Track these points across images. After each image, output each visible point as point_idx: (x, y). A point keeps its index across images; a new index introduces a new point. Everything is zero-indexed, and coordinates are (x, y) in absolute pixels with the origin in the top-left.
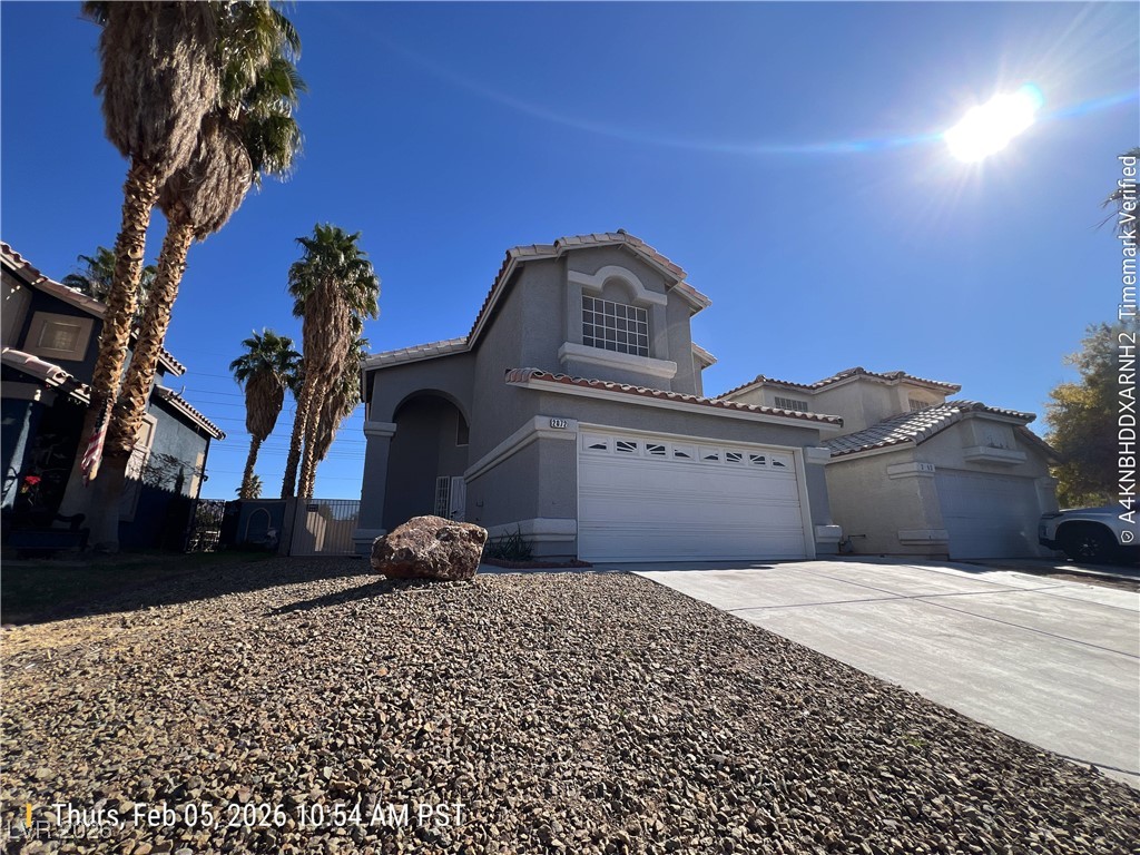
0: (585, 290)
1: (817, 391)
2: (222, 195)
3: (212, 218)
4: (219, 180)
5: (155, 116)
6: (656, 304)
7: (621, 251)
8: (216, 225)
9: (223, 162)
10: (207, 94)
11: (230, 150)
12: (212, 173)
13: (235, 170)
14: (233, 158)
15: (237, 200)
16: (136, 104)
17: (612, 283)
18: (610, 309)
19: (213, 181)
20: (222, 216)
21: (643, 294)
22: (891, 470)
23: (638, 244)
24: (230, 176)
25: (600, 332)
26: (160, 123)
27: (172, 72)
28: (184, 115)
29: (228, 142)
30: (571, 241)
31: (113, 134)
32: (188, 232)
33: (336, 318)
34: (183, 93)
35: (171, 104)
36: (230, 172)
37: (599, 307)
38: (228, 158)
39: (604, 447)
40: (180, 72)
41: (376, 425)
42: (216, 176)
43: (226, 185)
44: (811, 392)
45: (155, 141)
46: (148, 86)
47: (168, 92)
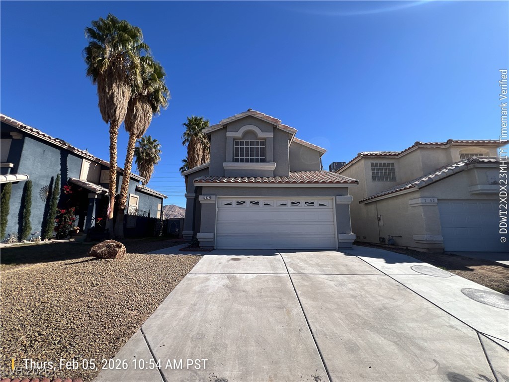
0: (234, 139)
1: (399, 156)
2: (143, 122)
3: (141, 131)
4: (141, 118)
5: (111, 109)
6: (268, 137)
7: (250, 119)
8: (142, 133)
9: (142, 111)
10: (125, 96)
11: (143, 107)
12: (138, 117)
13: (146, 113)
14: (145, 109)
15: (148, 123)
16: (106, 107)
17: (246, 133)
18: (247, 144)
19: (139, 119)
20: (144, 130)
21: (261, 135)
22: (411, 202)
23: (255, 114)
24: (144, 116)
25: (242, 155)
26: (112, 111)
27: (113, 94)
28: (118, 106)
29: (143, 104)
30: (225, 121)
31: (103, 118)
32: (134, 138)
33: (197, 151)
34: (117, 99)
35: (114, 104)
36: (144, 114)
37: (242, 144)
38: (143, 110)
39: (231, 204)
40: (115, 93)
41: (189, 195)
42: (139, 117)
43: (144, 118)
44: (396, 157)
45: (112, 117)
46: (108, 101)
47: (113, 100)
